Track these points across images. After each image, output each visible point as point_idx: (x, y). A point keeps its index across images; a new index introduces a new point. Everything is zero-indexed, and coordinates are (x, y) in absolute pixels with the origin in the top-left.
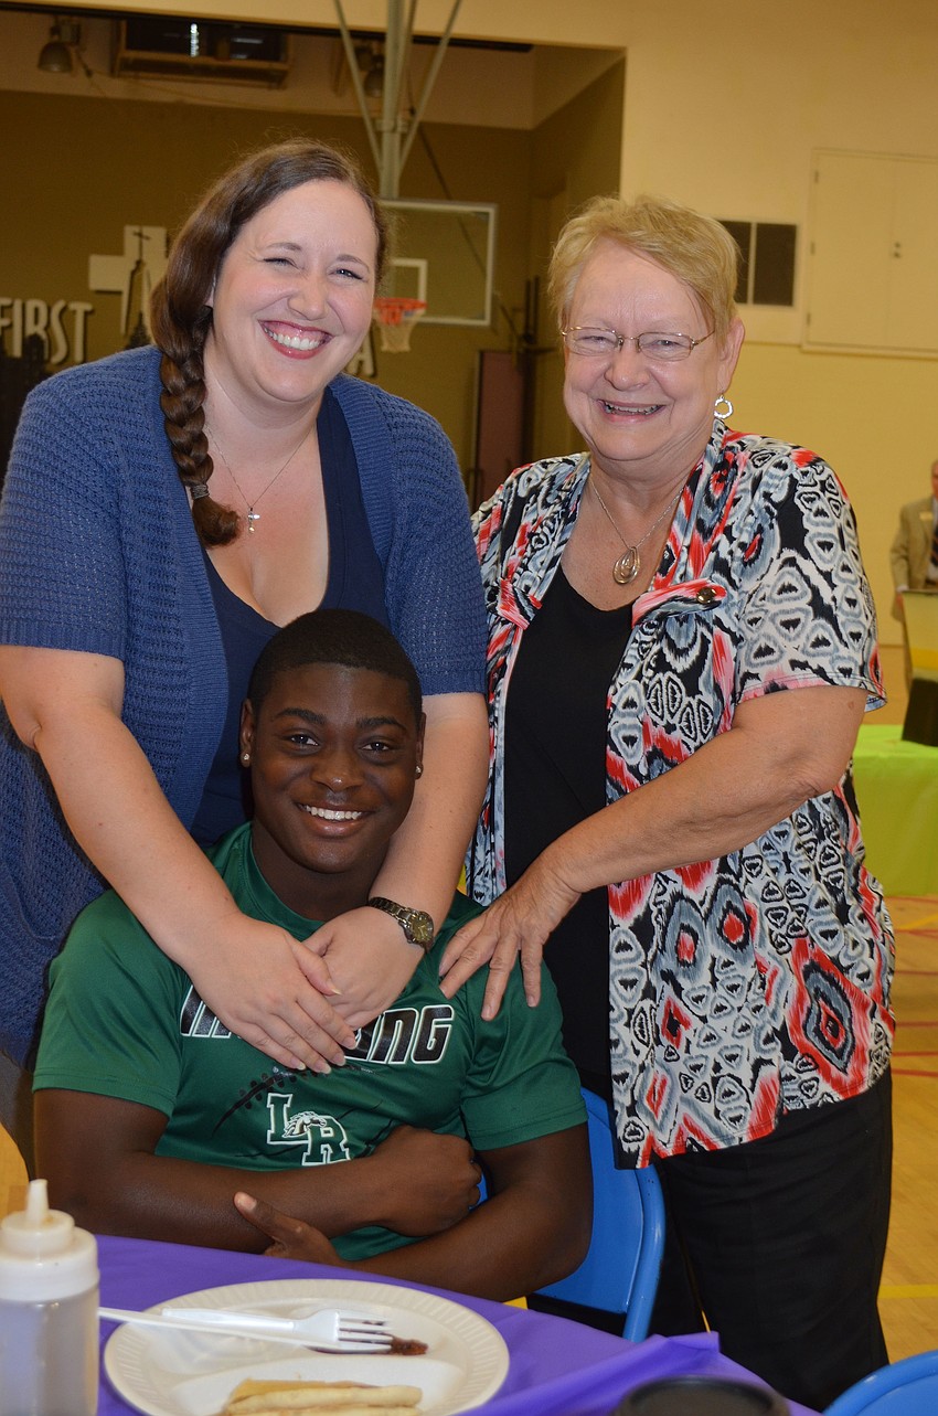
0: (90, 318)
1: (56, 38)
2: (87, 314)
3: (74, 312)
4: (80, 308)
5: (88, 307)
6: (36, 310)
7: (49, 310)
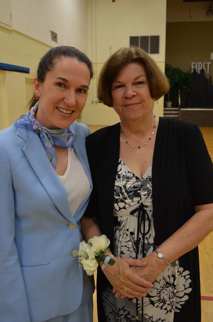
0: (211, 65)
1: (210, 8)
2: (210, 64)
3: (207, 64)
4: (209, 63)
5: (210, 63)
6: (200, 64)
7: (203, 64)
